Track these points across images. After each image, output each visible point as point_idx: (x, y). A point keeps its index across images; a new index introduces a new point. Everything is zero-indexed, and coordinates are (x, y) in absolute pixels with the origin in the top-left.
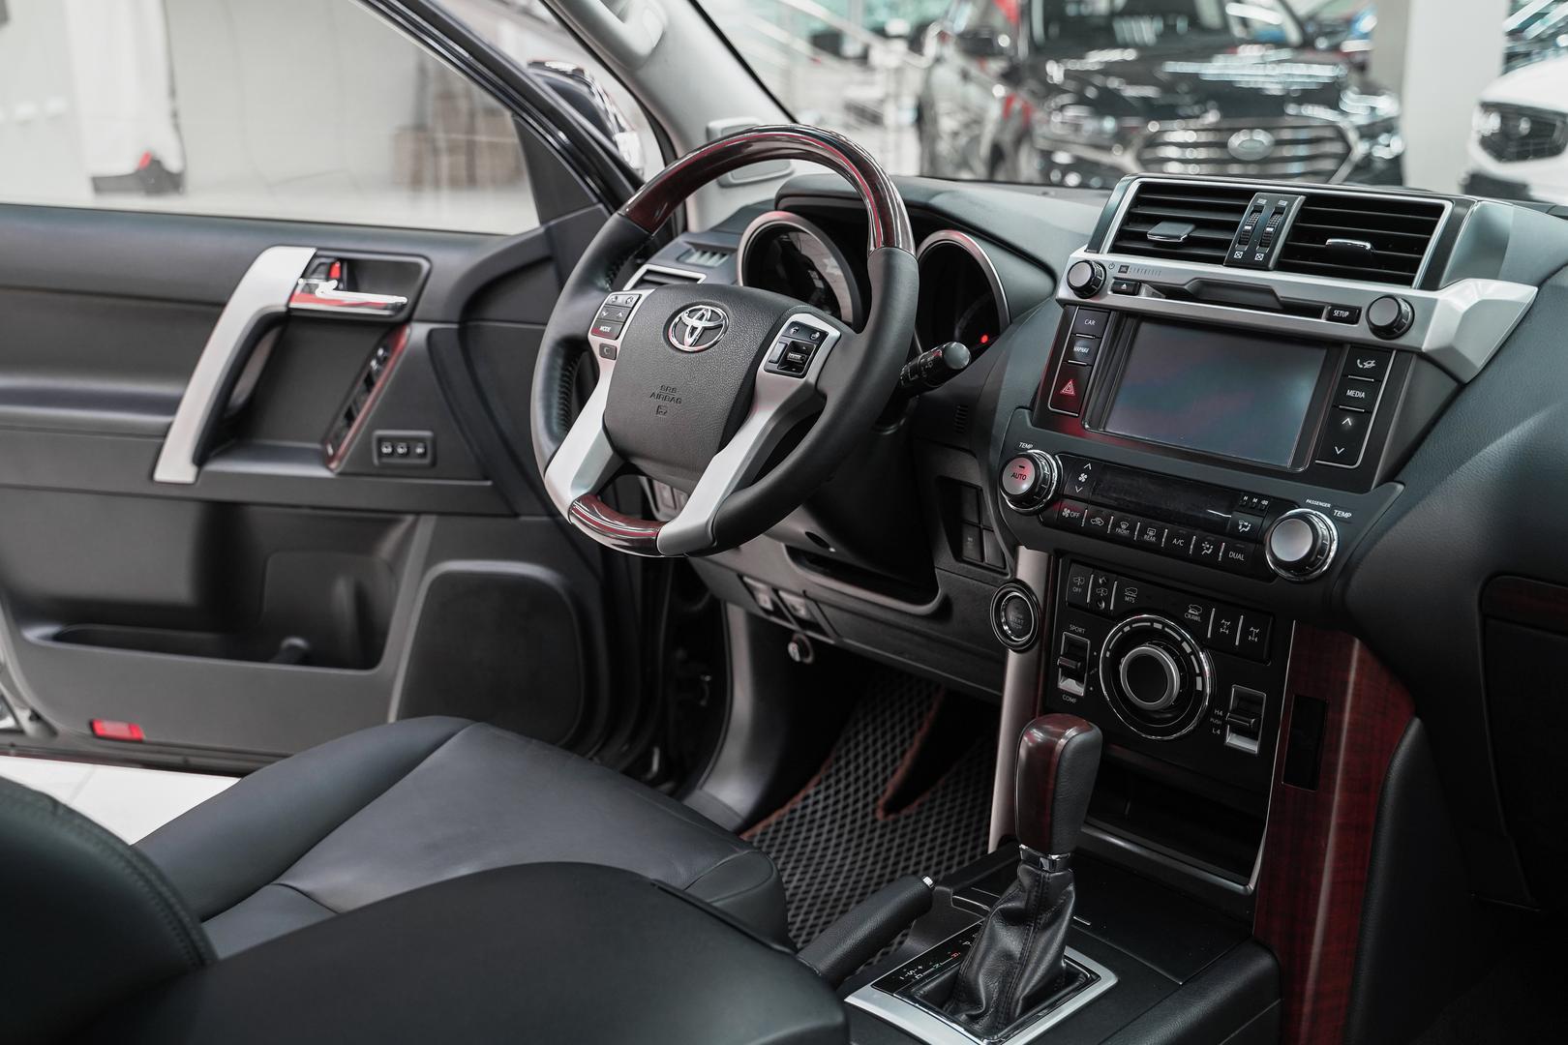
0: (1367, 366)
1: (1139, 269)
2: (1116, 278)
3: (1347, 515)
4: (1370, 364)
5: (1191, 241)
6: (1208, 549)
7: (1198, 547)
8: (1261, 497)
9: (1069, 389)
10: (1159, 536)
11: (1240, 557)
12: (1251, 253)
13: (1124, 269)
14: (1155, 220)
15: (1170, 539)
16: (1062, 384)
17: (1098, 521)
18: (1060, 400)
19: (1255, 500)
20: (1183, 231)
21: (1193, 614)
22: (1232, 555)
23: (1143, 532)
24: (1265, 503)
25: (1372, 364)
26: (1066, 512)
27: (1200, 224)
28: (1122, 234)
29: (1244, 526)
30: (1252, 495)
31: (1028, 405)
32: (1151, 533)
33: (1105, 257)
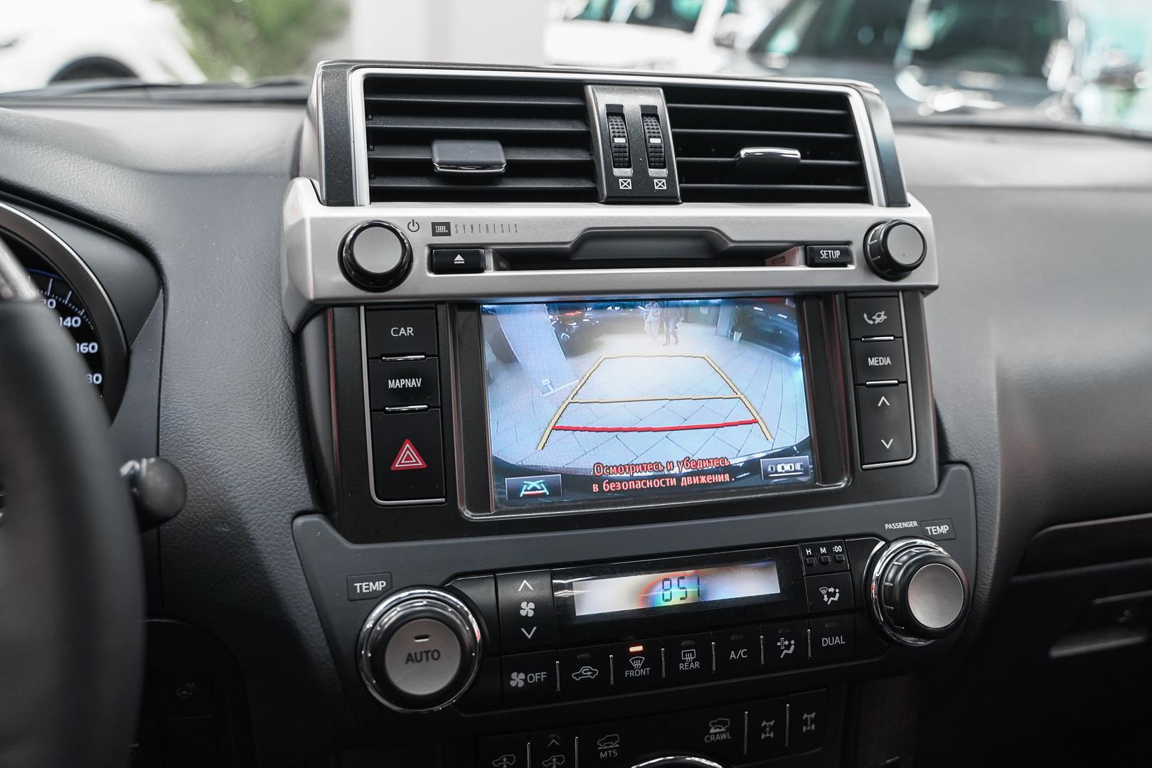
0: (878, 320)
1: (472, 225)
2: (431, 247)
3: (944, 529)
4: (880, 318)
5: (515, 169)
6: (788, 647)
7: (773, 651)
8: (830, 541)
9: (409, 458)
10: (703, 657)
11: (838, 640)
12: (641, 179)
13: (442, 229)
14: (426, 138)
15: (723, 656)
16: (386, 453)
17: (587, 672)
18: (394, 483)
19: (823, 550)
20: (494, 154)
21: (717, 732)
22: (826, 642)
23: (674, 659)
24: (838, 549)
25: (883, 317)
26: (517, 680)
27: (508, 140)
28: (376, 168)
29: (830, 595)
30: (814, 543)
31: (308, 503)
32: (689, 658)
33: (366, 211)
